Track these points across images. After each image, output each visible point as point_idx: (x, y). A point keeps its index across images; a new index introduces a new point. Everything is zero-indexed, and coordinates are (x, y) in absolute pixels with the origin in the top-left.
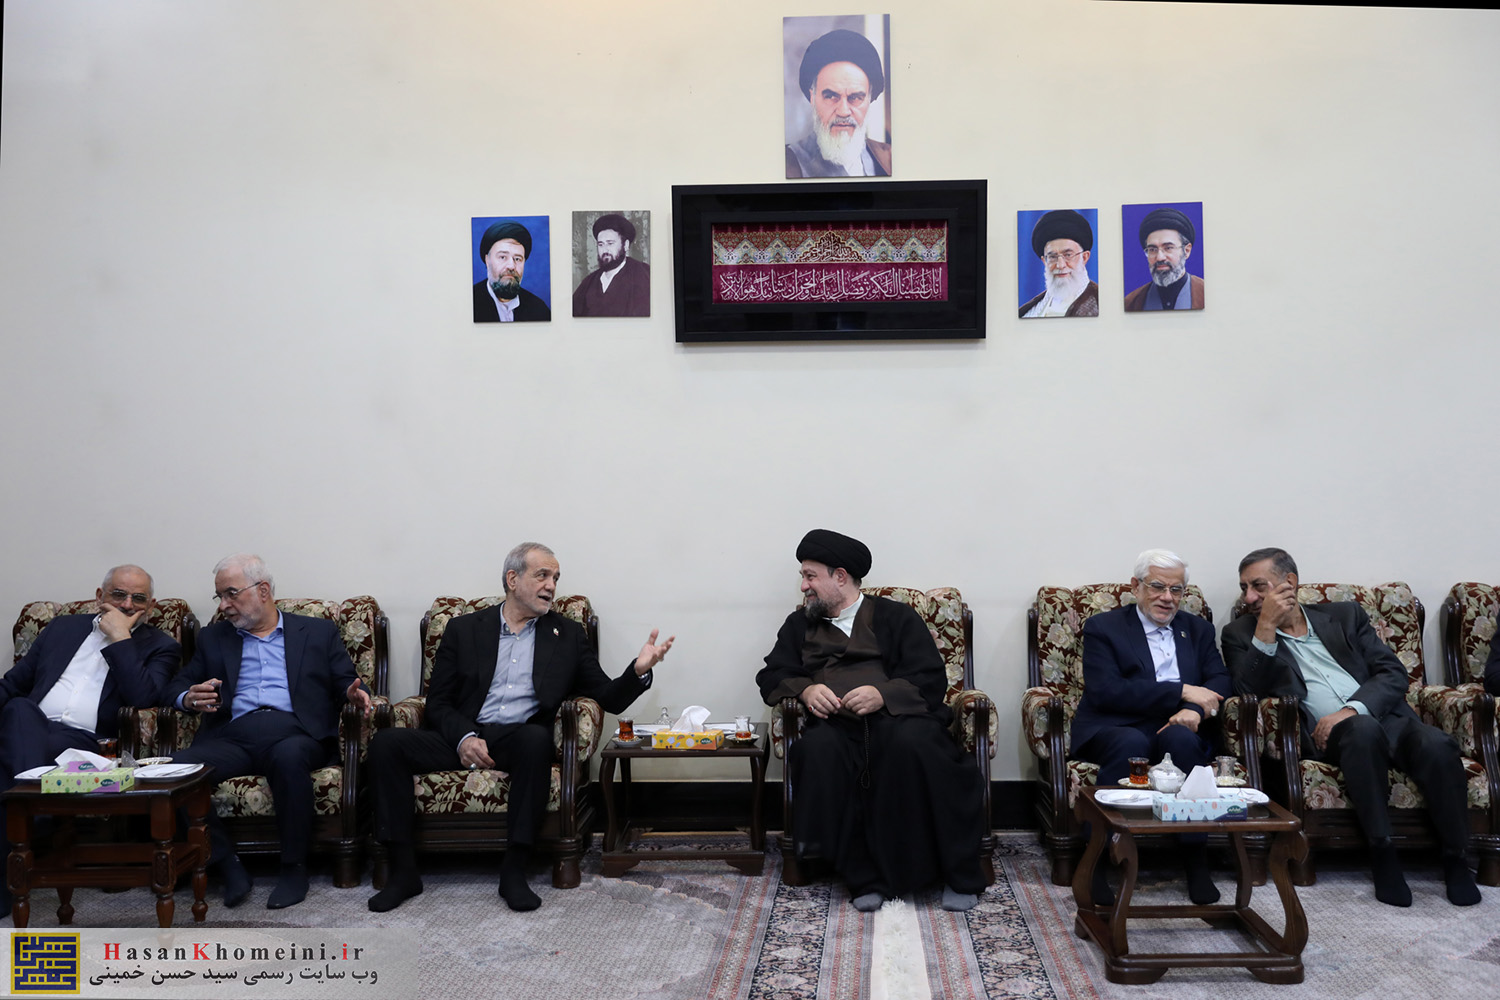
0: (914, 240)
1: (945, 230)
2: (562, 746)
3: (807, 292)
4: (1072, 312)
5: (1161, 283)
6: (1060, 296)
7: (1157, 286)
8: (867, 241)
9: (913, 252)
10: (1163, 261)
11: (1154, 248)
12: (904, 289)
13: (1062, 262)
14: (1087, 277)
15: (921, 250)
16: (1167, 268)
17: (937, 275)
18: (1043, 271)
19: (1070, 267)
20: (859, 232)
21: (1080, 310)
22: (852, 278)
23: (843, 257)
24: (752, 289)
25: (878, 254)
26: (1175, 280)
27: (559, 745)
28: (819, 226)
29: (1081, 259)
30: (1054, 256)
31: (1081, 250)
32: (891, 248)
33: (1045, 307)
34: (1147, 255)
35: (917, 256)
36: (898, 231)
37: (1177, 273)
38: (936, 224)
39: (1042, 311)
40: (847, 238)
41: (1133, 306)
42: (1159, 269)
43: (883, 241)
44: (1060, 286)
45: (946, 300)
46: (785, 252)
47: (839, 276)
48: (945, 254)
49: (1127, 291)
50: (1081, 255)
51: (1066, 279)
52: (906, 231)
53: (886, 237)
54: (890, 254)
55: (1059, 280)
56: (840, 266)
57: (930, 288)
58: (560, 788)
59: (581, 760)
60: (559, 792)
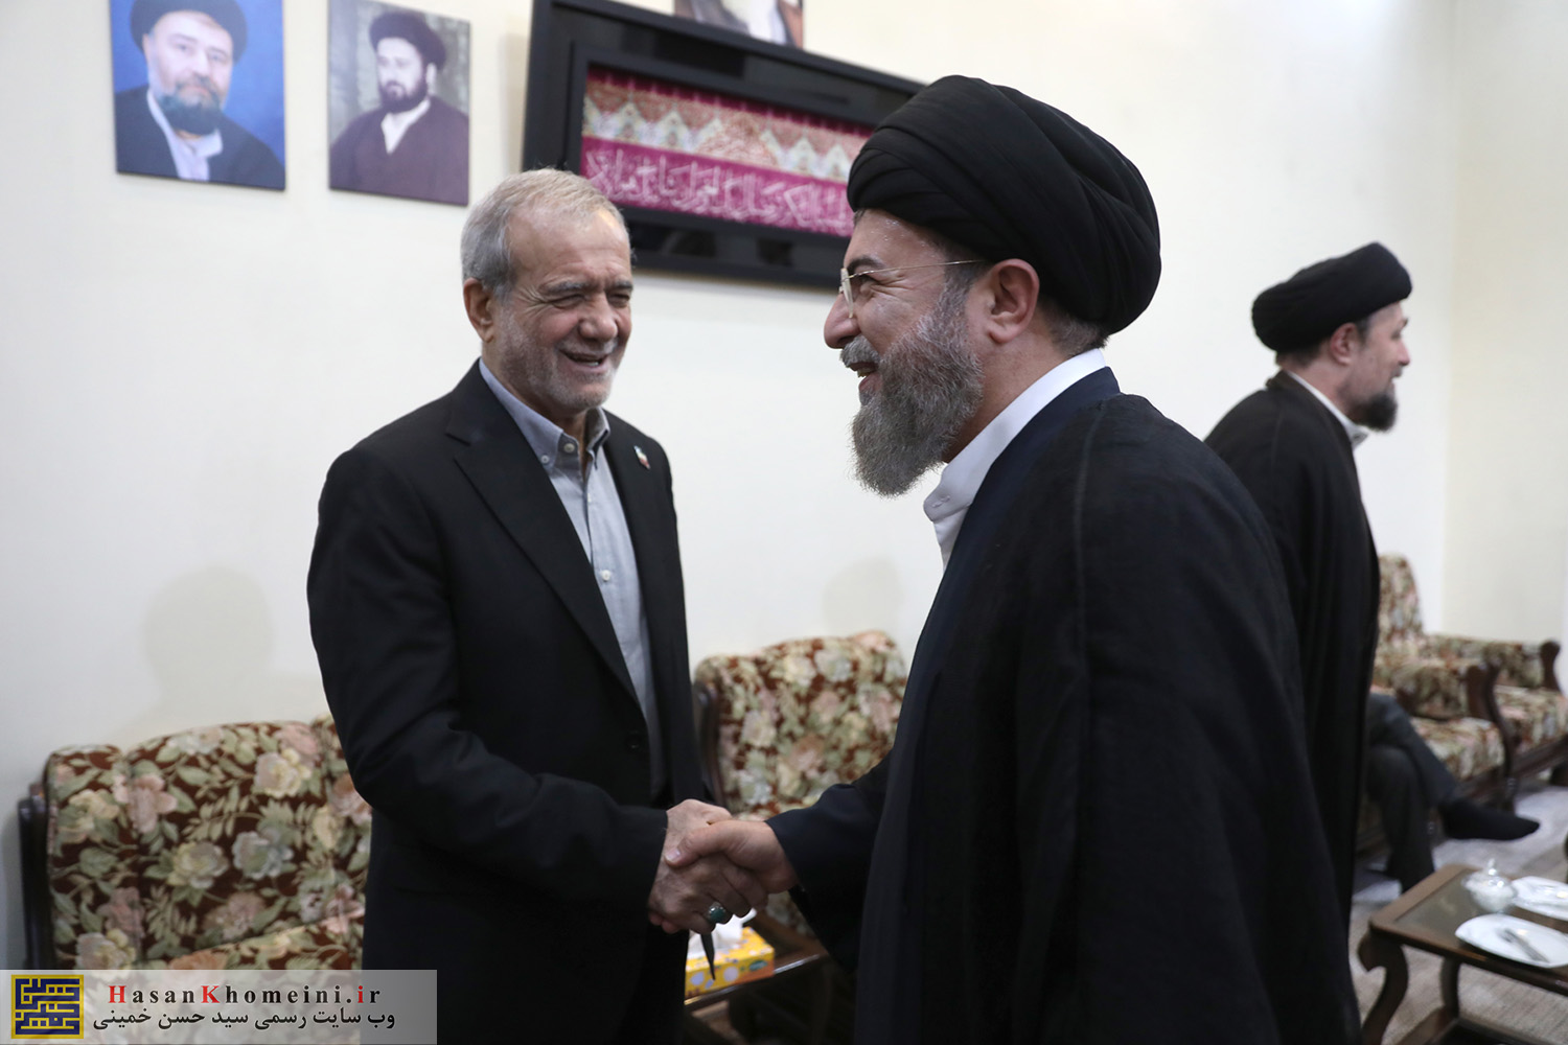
0: (839, 148)
3: (705, 200)
8: (786, 139)
9: (835, 165)
20: (778, 123)
22: (762, 189)
25: (796, 161)
28: (731, 100)
32: (813, 155)
36: (824, 132)
43: (805, 142)
46: (684, 133)
47: (747, 184)
52: (832, 134)
53: (809, 138)
54: (810, 164)
56: (750, 169)
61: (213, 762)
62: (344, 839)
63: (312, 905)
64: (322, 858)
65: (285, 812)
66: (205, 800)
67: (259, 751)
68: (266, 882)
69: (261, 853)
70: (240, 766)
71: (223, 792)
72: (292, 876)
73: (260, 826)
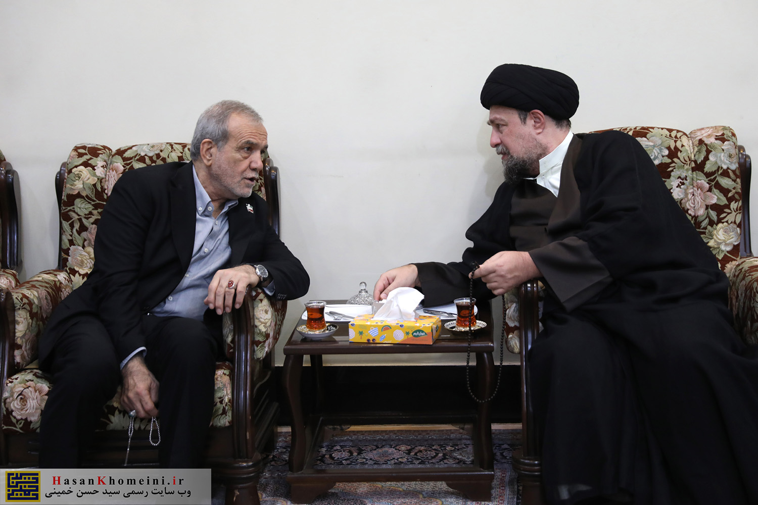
2: (233, 341)
27: (229, 339)
58: (230, 396)
59: (259, 359)
60: (229, 401)
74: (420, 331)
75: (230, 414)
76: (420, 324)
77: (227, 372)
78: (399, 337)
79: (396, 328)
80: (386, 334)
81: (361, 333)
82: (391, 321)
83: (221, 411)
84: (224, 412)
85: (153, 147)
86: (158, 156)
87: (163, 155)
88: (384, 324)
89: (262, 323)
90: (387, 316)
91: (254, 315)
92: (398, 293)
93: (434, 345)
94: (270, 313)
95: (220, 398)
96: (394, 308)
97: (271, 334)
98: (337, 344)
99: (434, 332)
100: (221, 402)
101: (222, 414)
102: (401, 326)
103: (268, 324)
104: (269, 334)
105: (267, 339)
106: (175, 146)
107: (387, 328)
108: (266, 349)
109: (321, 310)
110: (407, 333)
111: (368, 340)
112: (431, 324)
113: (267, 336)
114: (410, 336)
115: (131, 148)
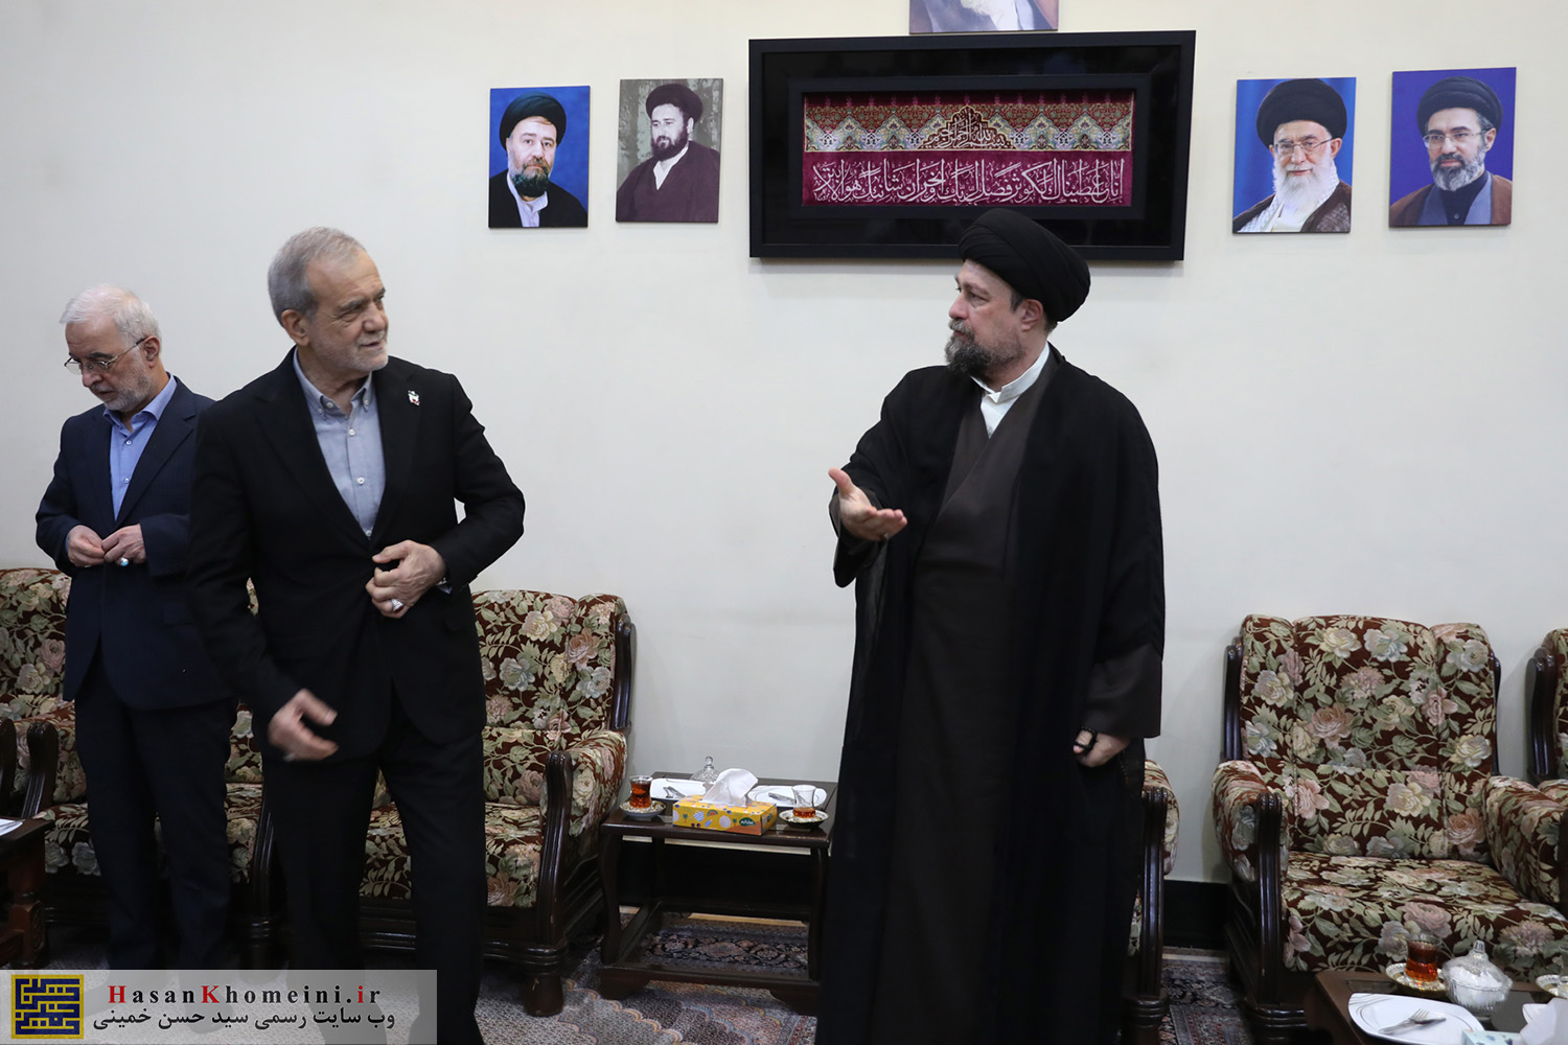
0: (1085, 119)
1: (1132, 104)
2: (547, 813)
3: (933, 191)
4: (1312, 227)
5: (1447, 185)
6: (1292, 204)
7: (1441, 190)
8: (1019, 120)
9: (1084, 136)
10: (1451, 154)
11: (1439, 135)
12: (1069, 189)
13: (1299, 153)
14: (1336, 176)
15: (1096, 134)
16: (1456, 164)
17: (1117, 170)
18: (1272, 166)
19: (1311, 161)
20: (1007, 107)
21: (1324, 225)
22: (995, 172)
23: (985, 142)
24: (857, 186)
25: (1033, 138)
26: (1468, 181)
28: (952, 97)
29: (1329, 150)
30: (1288, 145)
31: (1328, 136)
32: (1053, 130)
33: (1271, 218)
34: (1427, 145)
35: (1090, 141)
36: (1063, 106)
37: (1471, 172)
38: (1119, 95)
39: (1267, 223)
40: (990, 116)
41: (1403, 218)
42: (1444, 165)
43: (1042, 120)
44: (1294, 188)
45: (1128, 204)
46: (904, 134)
47: (978, 169)
48: (1130, 140)
49: (1393, 198)
50: (1329, 144)
51: (1304, 178)
52: (1076, 107)
53: (1047, 115)
54: (1051, 139)
55: (1294, 179)
56: (979, 155)
57: (1108, 188)
58: (536, 876)
59: (573, 835)
60: (535, 880)
61: (502, 610)
62: (569, 678)
63: (540, 716)
64: (553, 688)
65: (536, 651)
66: (490, 631)
67: (531, 608)
68: (516, 693)
69: (516, 674)
70: (516, 615)
71: (502, 629)
72: (532, 694)
73: (519, 656)
74: (748, 819)
75: (534, 894)
76: (747, 812)
77: (539, 848)
78: (726, 824)
79: (722, 813)
80: (711, 819)
81: (685, 816)
82: (719, 806)
83: (524, 891)
84: (528, 892)
85: (504, 594)
86: (508, 604)
87: (513, 603)
88: (711, 808)
89: (581, 796)
90: (716, 800)
91: (572, 786)
92: (729, 775)
93: (764, 837)
94: (591, 785)
95: (524, 876)
96: (724, 790)
97: (592, 809)
98: (660, 827)
99: (765, 822)
100: (525, 881)
101: (525, 894)
102: (729, 812)
103: (587, 798)
104: (588, 809)
105: (585, 814)
106: (527, 595)
107: (713, 813)
108: (584, 825)
109: (647, 787)
110: (735, 821)
111: (693, 825)
112: (761, 813)
113: (586, 811)
114: (738, 824)
115: (482, 594)
